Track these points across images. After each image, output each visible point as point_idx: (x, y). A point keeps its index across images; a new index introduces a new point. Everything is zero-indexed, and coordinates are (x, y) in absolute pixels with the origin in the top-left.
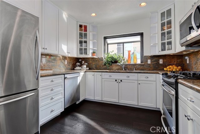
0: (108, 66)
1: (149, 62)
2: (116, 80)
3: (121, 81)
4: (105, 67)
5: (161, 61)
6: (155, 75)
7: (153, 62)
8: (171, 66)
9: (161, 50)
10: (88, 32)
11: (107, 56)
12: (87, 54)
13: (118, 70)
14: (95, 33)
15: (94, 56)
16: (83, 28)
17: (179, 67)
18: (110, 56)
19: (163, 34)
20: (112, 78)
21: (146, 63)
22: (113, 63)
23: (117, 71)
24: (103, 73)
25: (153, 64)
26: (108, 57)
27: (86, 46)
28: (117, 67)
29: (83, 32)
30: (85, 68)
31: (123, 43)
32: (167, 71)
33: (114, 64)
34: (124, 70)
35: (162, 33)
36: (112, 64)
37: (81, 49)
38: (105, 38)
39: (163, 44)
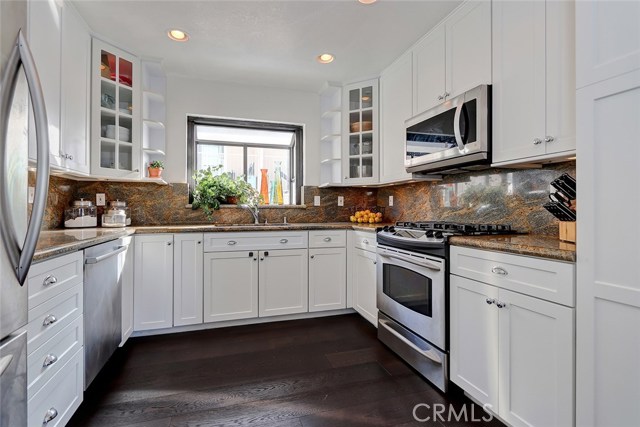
0: (210, 211)
1: (317, 201)
2: (251, 255)
3: (266, 254)
4: (194, 214)
5: (341, 201)
6: (344, 232)
7: (325, 201)
8: (362, 212)
9: (348, 175)
10: (135, 89)
11: (204, 180)
12: (134, 168)
13: (238, 222)
14: (158, 97)
15: (157, 176)
16: (117, 69)
17: (379, 214)
18: (210, 181)
19: (354, 140)
20: (237, 247)
21: (311, 204)
22: (223, 202)
23: (235, 227)
24: (207, 235)
25: (326, 207)
26: (205, 183)
27: (127, 137)
28: (237, 216)
29: (118, 85)
30: (124, 220)
31: (246, 146)
32: (357, 222)
33: (226, 206)
34: (257, 222)
35: (351, 137)
36: (221, 206)
37: (107, 149)
38: (193, 122)
39: (354, 163)
